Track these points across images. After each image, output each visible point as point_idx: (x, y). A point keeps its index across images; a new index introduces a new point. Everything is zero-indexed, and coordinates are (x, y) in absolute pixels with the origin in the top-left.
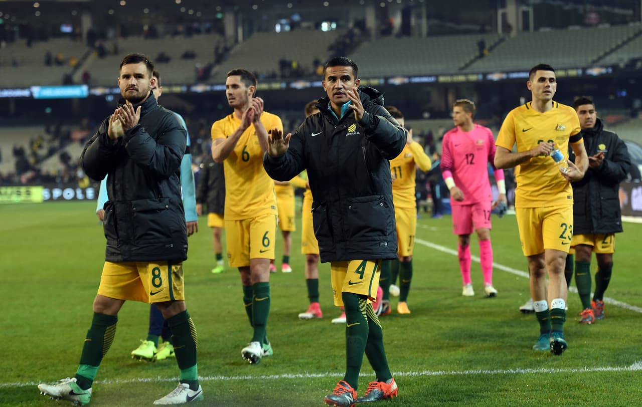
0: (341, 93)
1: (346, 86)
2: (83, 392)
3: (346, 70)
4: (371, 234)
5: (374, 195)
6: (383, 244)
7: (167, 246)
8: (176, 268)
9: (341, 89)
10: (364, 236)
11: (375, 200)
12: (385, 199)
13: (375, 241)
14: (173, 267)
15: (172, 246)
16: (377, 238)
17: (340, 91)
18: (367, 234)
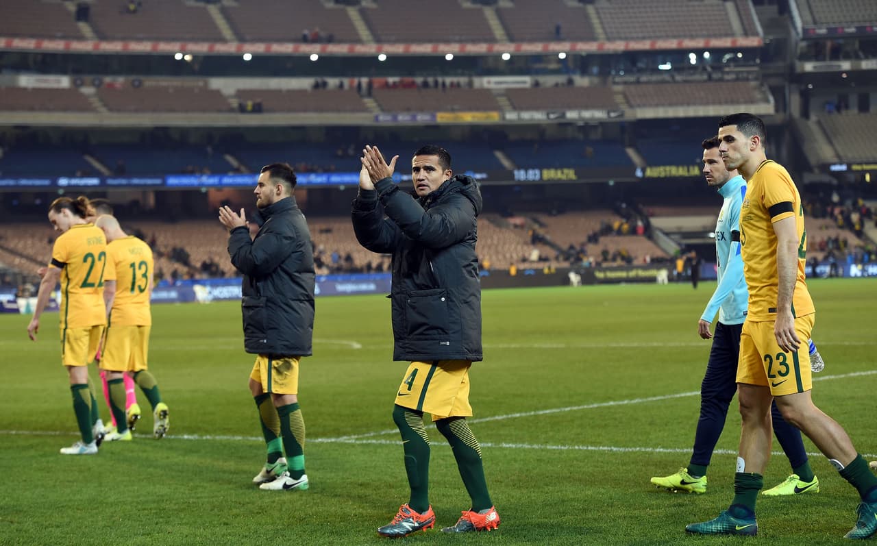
0: (424, 185)
1: (429, 178)
2: (273, 466)
3: (430, 160)
4: (430, 332)
5: (435, 288)
6: (444, 343)
7: (261, 341)
8: (277, 364)
9: (423, 180)
10: (421, 334)
11: (435, 295)
12: (448, 293)
13: (435, 340)
14: (274, 363)
15: (265, 341)
16: (437, 336)
17: (423, 182)
18: (427, 332)
